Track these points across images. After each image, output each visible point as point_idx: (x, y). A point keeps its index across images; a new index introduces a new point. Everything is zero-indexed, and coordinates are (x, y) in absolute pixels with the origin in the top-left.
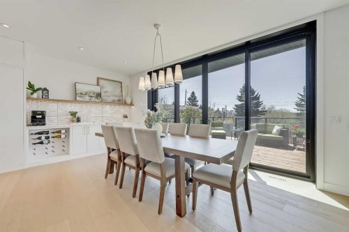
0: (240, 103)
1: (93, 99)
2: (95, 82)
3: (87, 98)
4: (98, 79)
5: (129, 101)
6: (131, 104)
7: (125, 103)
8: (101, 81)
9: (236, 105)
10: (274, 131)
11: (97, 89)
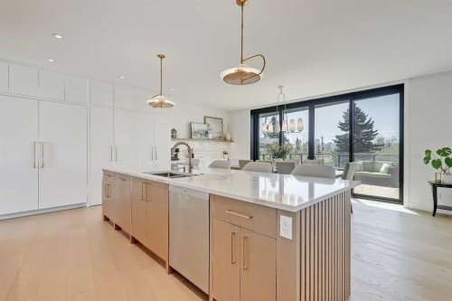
0: (344, 133)
1: (203, 137)
2: (203, 121)
3: (199, 136)
4: (205, 117)
5: (228, 138)
6: (231, 141)
7: (225, 140)
8: (207, 120)
9: (337, 137)
10: (383, 169)
11: (204, 127)
